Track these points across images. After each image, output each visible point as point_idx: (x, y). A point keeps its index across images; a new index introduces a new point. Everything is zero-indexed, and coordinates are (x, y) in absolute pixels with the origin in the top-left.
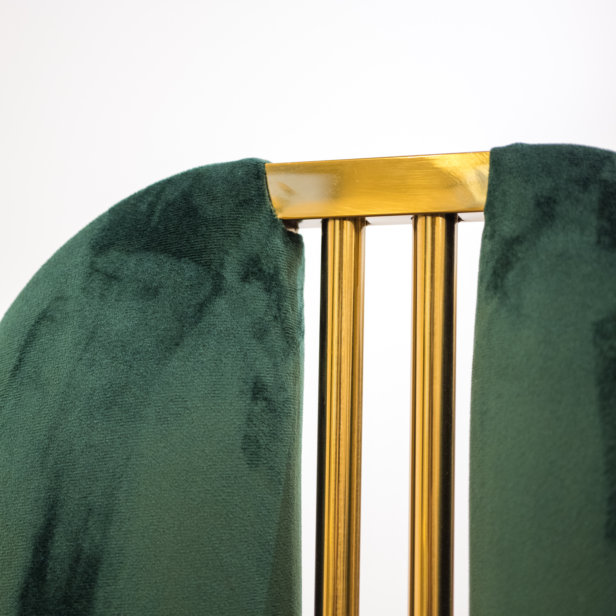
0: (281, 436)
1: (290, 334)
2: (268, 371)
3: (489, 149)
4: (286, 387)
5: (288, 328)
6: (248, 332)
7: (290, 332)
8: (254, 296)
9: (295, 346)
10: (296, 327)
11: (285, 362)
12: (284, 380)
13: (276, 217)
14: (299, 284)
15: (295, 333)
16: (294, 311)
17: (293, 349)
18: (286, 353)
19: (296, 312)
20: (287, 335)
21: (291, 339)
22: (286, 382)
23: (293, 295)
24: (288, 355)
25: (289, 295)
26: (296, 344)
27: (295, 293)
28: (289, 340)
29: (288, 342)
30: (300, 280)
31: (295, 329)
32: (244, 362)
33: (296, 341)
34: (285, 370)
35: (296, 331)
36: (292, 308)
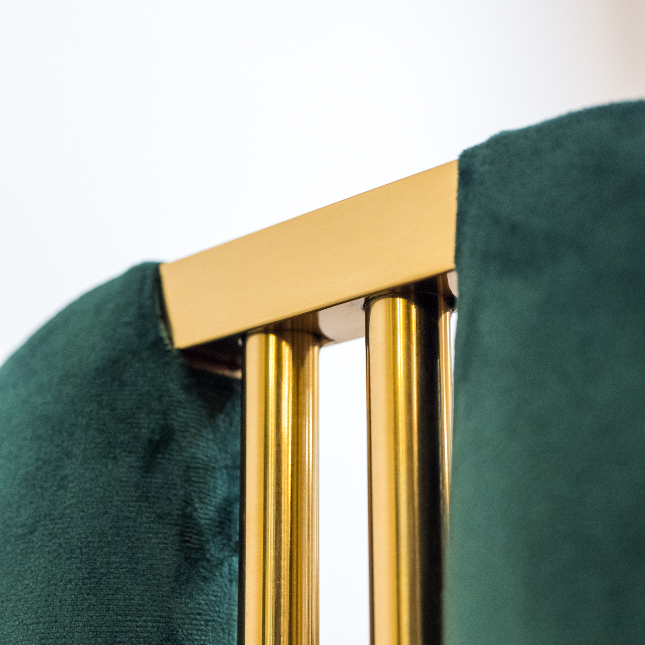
2: (140, 611)
4: (179, 638)
5: (189, 532)
6: (105, 543)
7: (192, 541)
8: (121, 481)
9: (205, 564)
10: (210, 532)
11: (180, 594)
12: (176, 626)
13: (169, 347)
14: (225, 459)
15: (207, 541)
16: (205, 503)
17: (202, 570)
18: (184, 578)
19: (211, 505)
20: (184, 545)
21: (197, 552)
22: (180, 630)
23: (202, 475)
24: (187, 581)
25: (193, 477)
26: (208, 561)
27: (209, 473)
28: (190, 554)
29: (187, 558)
30: (226, 452)
31: (208, 534)
32: (96, 597)
33: (208, 556)
34: (179, 608)
35: (210, 537)
36: (200, 498)
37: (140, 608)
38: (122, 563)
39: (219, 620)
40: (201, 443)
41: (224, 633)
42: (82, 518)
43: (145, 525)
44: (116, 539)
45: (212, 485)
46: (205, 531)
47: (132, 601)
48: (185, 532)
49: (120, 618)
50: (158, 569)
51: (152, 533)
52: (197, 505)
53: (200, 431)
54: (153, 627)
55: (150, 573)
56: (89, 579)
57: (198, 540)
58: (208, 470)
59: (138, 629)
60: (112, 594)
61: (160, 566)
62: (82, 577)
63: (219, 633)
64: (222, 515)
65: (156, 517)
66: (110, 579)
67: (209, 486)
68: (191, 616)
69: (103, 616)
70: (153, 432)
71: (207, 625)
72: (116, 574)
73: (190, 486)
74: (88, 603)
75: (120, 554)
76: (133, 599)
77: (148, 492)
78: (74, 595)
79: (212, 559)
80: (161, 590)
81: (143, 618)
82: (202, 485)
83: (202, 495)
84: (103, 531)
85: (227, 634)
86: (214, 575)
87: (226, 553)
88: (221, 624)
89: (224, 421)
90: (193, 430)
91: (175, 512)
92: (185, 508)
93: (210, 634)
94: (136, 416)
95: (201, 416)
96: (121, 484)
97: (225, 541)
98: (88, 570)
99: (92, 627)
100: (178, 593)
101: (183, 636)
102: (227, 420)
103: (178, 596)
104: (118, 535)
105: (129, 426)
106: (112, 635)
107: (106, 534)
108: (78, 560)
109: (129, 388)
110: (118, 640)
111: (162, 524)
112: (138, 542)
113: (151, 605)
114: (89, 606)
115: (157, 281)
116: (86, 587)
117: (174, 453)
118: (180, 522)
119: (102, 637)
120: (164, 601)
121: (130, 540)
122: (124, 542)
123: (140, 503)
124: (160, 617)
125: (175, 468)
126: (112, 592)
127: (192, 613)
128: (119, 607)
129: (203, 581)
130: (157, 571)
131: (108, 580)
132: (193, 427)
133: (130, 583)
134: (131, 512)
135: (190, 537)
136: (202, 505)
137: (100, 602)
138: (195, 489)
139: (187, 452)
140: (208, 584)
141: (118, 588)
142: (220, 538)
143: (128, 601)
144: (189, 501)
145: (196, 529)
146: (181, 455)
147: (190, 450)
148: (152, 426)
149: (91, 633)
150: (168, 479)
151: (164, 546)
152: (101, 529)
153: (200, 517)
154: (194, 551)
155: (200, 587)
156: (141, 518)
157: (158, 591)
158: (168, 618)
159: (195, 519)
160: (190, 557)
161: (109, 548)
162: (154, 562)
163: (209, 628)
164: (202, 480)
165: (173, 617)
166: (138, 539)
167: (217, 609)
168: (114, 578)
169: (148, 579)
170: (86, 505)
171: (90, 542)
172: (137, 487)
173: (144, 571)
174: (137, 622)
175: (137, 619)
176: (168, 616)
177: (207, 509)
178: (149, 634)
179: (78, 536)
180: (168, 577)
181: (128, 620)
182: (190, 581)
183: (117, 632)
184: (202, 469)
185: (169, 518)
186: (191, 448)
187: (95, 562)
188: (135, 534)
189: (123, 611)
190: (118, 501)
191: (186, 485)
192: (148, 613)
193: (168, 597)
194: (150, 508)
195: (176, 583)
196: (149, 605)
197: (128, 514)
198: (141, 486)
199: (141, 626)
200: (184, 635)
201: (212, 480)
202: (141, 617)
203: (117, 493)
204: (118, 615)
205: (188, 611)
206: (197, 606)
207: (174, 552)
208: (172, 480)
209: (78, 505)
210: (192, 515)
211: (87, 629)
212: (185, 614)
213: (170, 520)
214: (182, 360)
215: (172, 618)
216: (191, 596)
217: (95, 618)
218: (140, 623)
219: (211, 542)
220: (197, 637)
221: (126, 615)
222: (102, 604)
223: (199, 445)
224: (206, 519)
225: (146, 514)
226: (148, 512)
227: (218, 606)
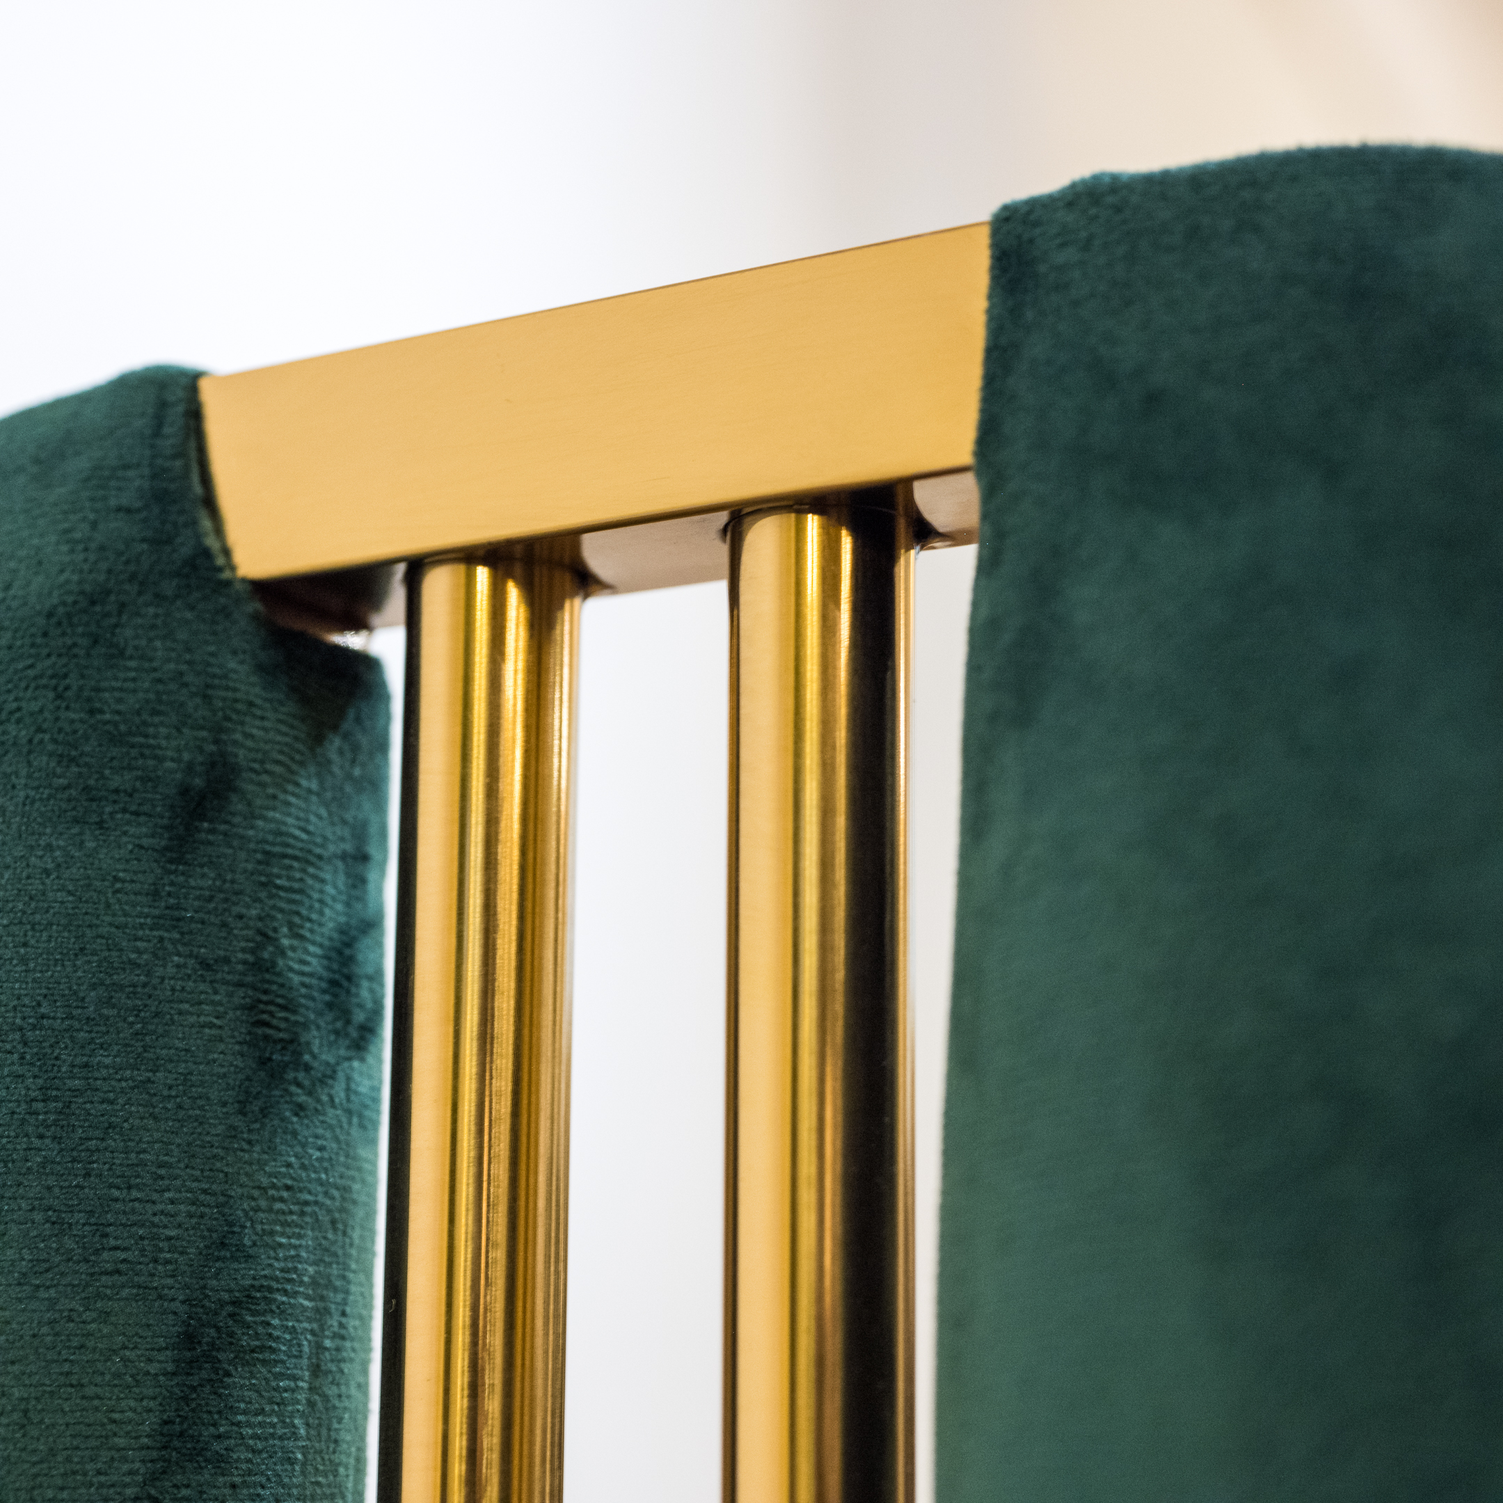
0: (216, 1446)
1: (279, 1030)
2: (162, 1178)
3: (985, 211)
4: (247, 1242)
5: (267, 1003)
6: (80, 1021)
7: (275, 1022)
8: (116, 879)
9: (301, 1075)
10: (311, 1004)
11: (250, 1142)
12: (239, 1213)
13: (226, 575)
14: (342, 839)
15: (305, 1026)
16: (302, 938)
17: (293, 1089)
18: (255, 1107)
19: (314, 943)
20: (260, 1031)
21: (284, 1048)
22: (248, 1224)
23: (298, 875)
24: (264, 1112)
25: (279, 877)
26: (308, 1068)
27: (311, 870)
28: (272, 1053)
29: (264, 1062)
30: (344, 822)
31: (308, 1008)
32: (59, 1143)
33: (307, 1057)
34: (247, 1174)
35: (312, 1016)
36: (291, 925)
37: (162, 1172)
38: (120, 1069)
39: (328, 1202)
40: (293, 800)
41: (335, 1230)
42: (24, 960)
43: (172, 982)
44: (105, 1011)
45: (316, 896)
46: (303, 1001)
47: (142, 1156)
48: (260, 1001)
49: (116, 1193)
50: (202, 1084)
51: (187, 1002)
52: (286, 942)
53: (292, 772)
54: (191, 1216)
55: (185, 1093)
56: (43, 1101)
57: (286, 1020)
58: (308, 862)
59: (156, 1219)
60: (97, 1139)
61: (207, 1077)
62: (26, 1095)
63: (326, 1232)
64: (335, 966)
65: (198, 967)
66: (92, 1102)
67: (310, 897)
68: (271, 1192)
69: (76, 1186)
70: (190, 768)
71: (303, 1214)
72: (106, 1092)
73: (271, 896)
74: (39, 1156)
75: (116, 1048)
76: (144, 1151)
77: (178, 907)
78: (8, 1137)
79: (315, 1064)
80: (208, 1133)
81: (167, 1195)
82: (297, 897)
83: (297, 920)
84: (75, 993)
85: (340, 1233)
86: (319, 1101)
87: (342, 1052)
88: (329, 1211)
89: (341, 752)
90: (278, 769)
91: (240, 955)
92: (260, 947)
93: (310, 1233)
94: (151, 730)
95: (296, 738)
96: (118, 885)
97: (339, 1025)
98: (40, 1082)
99: (50, 1213)
100: (244, 1140)
101: (254, 1238)
102: (346, 747)
103: (246, 1147)
104: (109, 1003)
105: (134, 752)
106: (97, 1230)
107: (83, 999)
108: (16, 1056)
109: (132, 664)
110: (112, 1242)
111: (211, 982)
112: (156, 1020)
113: (187, 1167)
114: (43, 1165)
115: (195, 415)
116: (37, 1120)
117: (237, 820)
118: (249, 979)
119: (75, 1235)
120: (215, 1156)
121: (137, 1016)
122: (125, 1020)
123: (161, 933)
124: (205, 1191)
125: (242, 855)
126: (98, 1133)
127: (274, 1186)
128: (114, 1167)
129: (297, 1115)
130: (200, 1090)
131: (88, 1106)
132: (278, 762)
133: (138, 1115)
134: (139, 952)
135: (272, 1014)
136: (295, 942)
137: (71, 1156)
138: (283, 905)
139: (265, 818)
140: (306, 1121)
141: (111, 1126)
142: (329, 1016)
143: (133, 1155)
144: (271, 934)
145: (282, 997)
146: (252, 827)
147: (271, 814)
148: (186, 756)
149: (48, 1225)
150: (224, 881)
151: (214, 1032)
152: (70, 988)
153: (291, 969)
154: (279, 1047)
155: (290, 1126)
156: (164, 966)
157: (200, 1134)
158: (223, 1195)
159: (279, 974)
160: (270, 1059)
161: (90, 1032)
162: (192, 1066)
163: (308, 1219)
164: (296, 885)
165: (233, 1194)
166: (157, 1015)
167: (323, 1176)
168: (102, 1102)
169: (180, 1107)
170: (33, 929)
171: (43, 1017)
172: (155, 894)
173: (170, 1088)
174: (154, 1202)
175: (155, 1196)
176: (222, 1192)
177: (306, 951)
178: (180, 1231)
179: (15, 1002)
180: (224, 1104)
181: (132, 1197)
182: (270, 1113)
183: (111, 1225)
184: (295, 858)
185: (226, 969)
186: (274, 809)
187: (56, 1062)
188: (148, 1002)
189: (123, 1176)
190: (111, 924)
191: (263, 895)
192: (178, 1182)
193: (223, 1148)
194: (185, 944)
195: (240, 1117)
196: (182, 1165)
197: (133, 956)
198: (163, 894)
199: (162, 1212)
200: (257, 1234)
201: (318, 886)
202: (164, 1191)
203: (108, 906)
204: (111, 1186)
205: (265, 1181)
206: (283, 1170)
207: (237, 1047)
208: (233, 882)
209: (15, 929)
210: (274, 964)
211: (38, 1217)
212: (259, 1188)
213: (229, 973)
214: (256, 606)
215: (231, 1197)
216: (271, 1149)
217: (57, 1190)
218: (160, 1207)
219: (313, 1027)
220: (284, 1240)
221: (129, 1188)
222: (74, 1160)
223: (288, 804)
224: (303, 974)
225: (176, 958)
226: (179, 955)
227: (326, 1171)
